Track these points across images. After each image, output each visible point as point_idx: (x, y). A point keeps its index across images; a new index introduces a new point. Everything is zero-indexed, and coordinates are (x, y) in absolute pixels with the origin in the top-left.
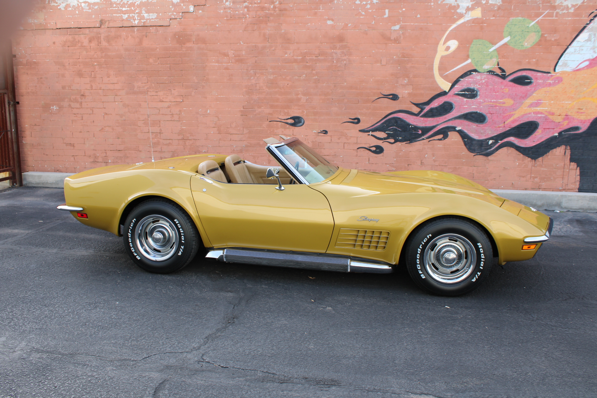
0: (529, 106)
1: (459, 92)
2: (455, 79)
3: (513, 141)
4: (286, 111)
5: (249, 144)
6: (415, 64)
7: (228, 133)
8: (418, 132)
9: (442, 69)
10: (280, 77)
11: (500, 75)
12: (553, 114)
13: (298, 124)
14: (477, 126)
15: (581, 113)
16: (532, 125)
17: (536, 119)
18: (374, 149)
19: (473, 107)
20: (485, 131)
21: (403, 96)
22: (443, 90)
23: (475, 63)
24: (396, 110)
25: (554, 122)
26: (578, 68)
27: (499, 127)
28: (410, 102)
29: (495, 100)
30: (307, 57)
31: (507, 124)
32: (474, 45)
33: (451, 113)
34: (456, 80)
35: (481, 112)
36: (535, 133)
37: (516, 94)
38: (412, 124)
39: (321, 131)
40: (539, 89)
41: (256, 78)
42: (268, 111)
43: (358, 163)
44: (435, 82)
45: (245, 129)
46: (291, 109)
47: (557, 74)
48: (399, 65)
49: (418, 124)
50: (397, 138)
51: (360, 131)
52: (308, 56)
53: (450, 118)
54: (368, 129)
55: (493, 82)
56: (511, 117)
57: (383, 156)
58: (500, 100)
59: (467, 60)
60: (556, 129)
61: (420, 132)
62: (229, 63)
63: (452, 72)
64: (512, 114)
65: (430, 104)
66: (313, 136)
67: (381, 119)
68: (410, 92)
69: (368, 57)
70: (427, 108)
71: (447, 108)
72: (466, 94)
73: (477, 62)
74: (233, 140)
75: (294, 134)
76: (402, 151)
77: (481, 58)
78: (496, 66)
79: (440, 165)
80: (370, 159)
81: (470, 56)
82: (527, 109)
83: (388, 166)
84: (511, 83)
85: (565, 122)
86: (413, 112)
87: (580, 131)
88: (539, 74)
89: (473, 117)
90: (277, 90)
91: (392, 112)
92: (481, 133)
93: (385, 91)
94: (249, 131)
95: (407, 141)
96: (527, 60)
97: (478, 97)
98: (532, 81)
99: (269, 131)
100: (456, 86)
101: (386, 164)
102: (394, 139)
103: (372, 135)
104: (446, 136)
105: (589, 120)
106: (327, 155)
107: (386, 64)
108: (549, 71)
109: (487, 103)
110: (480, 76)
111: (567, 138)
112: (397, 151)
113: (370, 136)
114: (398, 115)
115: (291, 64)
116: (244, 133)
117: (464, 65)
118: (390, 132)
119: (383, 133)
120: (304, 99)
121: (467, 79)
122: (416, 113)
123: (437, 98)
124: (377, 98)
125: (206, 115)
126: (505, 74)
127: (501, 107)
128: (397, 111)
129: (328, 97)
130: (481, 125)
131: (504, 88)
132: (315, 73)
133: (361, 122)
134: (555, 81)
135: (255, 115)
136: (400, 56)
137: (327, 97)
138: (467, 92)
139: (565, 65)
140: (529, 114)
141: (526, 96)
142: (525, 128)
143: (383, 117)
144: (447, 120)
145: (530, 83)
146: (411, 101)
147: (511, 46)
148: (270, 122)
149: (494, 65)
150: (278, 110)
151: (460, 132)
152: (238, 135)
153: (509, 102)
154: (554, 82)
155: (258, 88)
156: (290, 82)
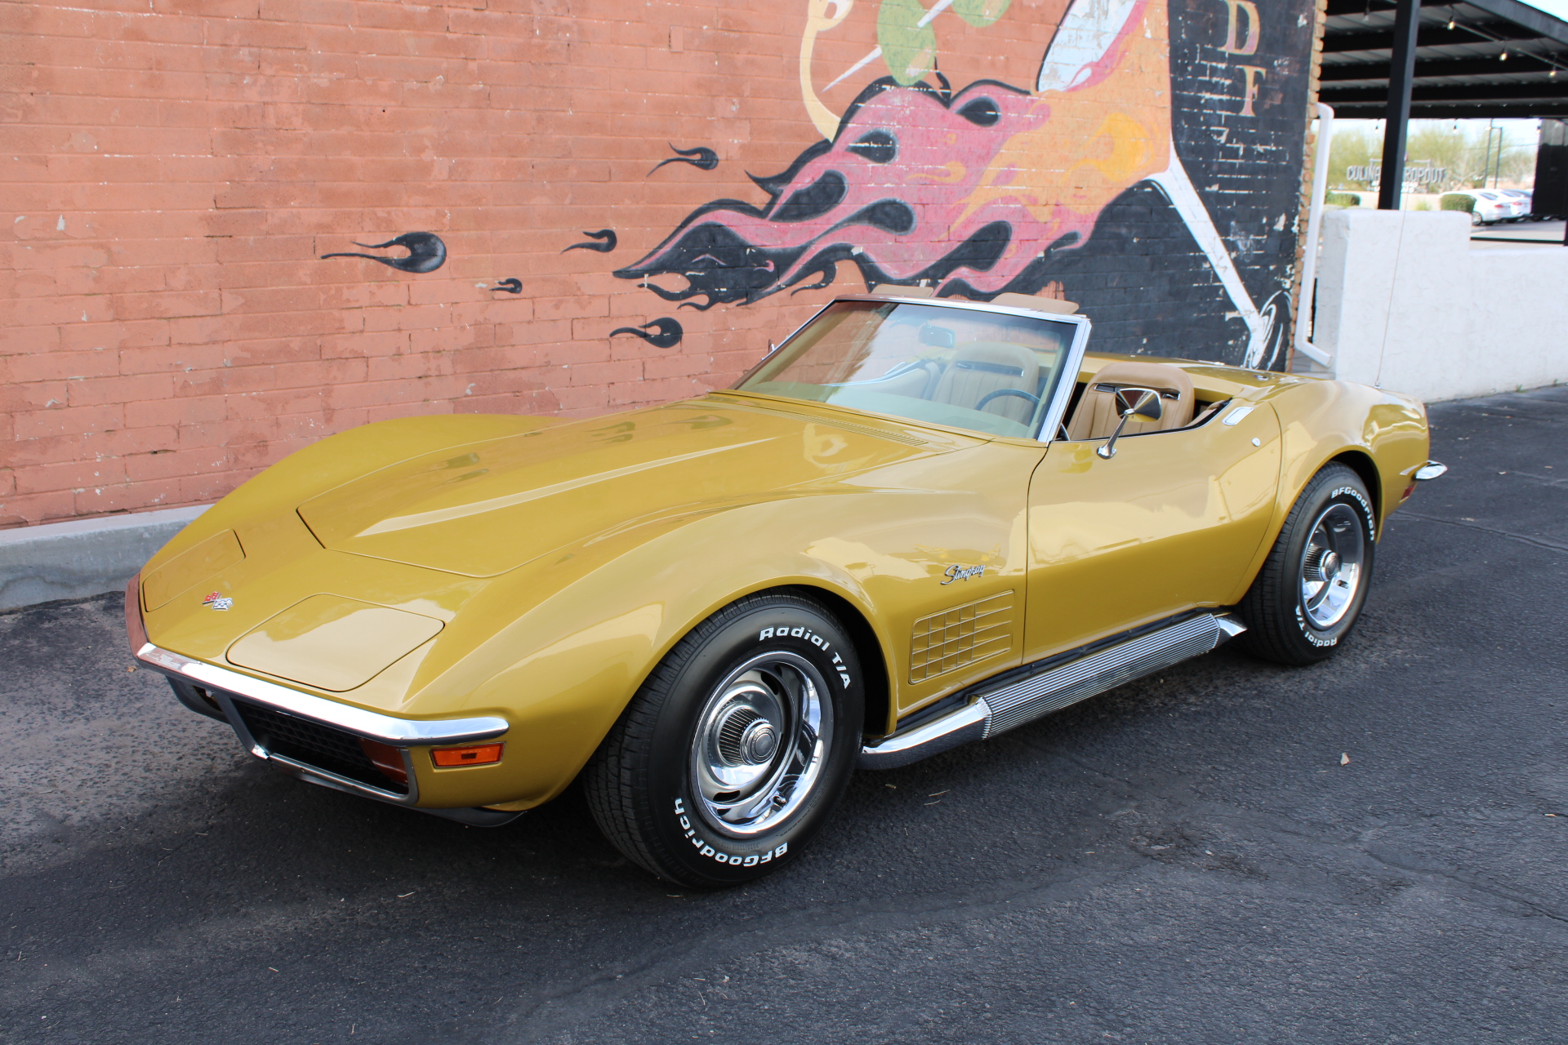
0: (994, 181)
1: (857, 143)
2: (848, 105)
3: (967, 277)
4: (381, 212)
5: (247, 355)
6: (755, 54)
7: (157, 316)
8: (767, 269)
9: (821, 72)
10: (357, 80)
11: (940, 95)
12: (1034, 202)
13: (424, 260)
14: (896, 242)
15: (1081, 197)
16: (999, 233)
17: (1007, 216)
18: (655, 331)
19: (886, 186)
20: (912, 255)
21: (729, 155)
22: (821, 136)
23: (890, 58)
24: (712, 200)
25: (1038, 222)
26: (1074, 84)
27: (939, 241)
28: (746, 175)
29: (930, 166)
30: (446, 9)
31: (954, 232)
32: (886, 4)
33: (841, 206)
34: (850, 107)
35: (903, 202)
36: (1005, 253)
37: (970, 148)
38: (751, 243)
39: (500, 283)
40: (1012, 135)
41: (262, 80)
42: (315, 215)
43: (613, 383)
44: (802, 111)
45: (226, 295)
46: (398, 206)
47: (1040, 97)
48: (717, 53)
49: (766, 243)
50: (717, 290)
51: (618, 274)
52: (452, 4)
53: (838, 222)
54: (639, 267)
55: (926, 115)
56: (961, 213)
57: (681, 351)
58: (939, 167)
59: (873, 48)
60: (1040, 241)
61: (771, 268)
62: (146, 12)
63: (841, 81)
64: (964, 204)
65: (795, 179)
66: (477, 301)
67: (673, 229)
68: (746, 142)
69: (633, 21)
70: (787, 192)
71: (829, 191)
72: (873, 147)
73: (894, 55)
74: (180, 344)
75: (413, 302)
76: (728, 329)
77: (902, 46)
78: (931, 71)
79: (818, 364)
80: (646, 366)
81: (880, 37)
82: (990, 189)
83: (694, 381)
84: (962, 119)
85: (1055, 221)
86: (753, 205)
87: (1079, 244)
88: (1011, 96)
89: (887, 214)
90: (343, 131)
91: (700, 206)
92: (905, 261)
93: (683, 140)
94: (242, 301)
95: (742, 297)
96: (990, 58)
97: (897, 158)
98: (999, 114)
99: (323, 297)
100: (850, 125)
101: (689, 376)
102: (709, 295)
103: (651, 287)
104: (830, 276)
105: (1093, 214)
106: (522, 368)
107: (684, 49)
108: (1028, 90)
109: (916, 175)
110: (899, 96)
111: (1059, 261)
112: (716, 331)
113: (645, 289)
114: (717, 218)
115: (391, 31)
116: (226, 309)
117: (868, 64)
118: (697, 274)
119: (679, 276)
120: (441, 166)
121: (873, 106)
122: (761, 207)
123: (809, 161)
124: (661, 161)
125: (51, 242)
126: (950, 94)
127: (942, 184)
128: (711, 204)
129: (519, 159)
130: (904, 238)
131: (948, 132)
132: (476, 72)
133: (619, 243)
134: (1038, 115)
135: (268, 233)
136: (720, 26)
137: (514, 159)
138: (874, 143)
139: (1054, 74)
140: (995, 203)
141: (988, 154)
142: (987, 241)
143: (679, 224)
144: (832, 226)
145: (995, 118)
146: (747, 170)
147: (960, 15)
148: (324, 257)
149: (927, 68)
150: (353, 209)
151: (861, 260)
152: (200, 320)
153: (957, 170)
154: (1037, 118)
155: (272, 122)
156: (393, 103)
